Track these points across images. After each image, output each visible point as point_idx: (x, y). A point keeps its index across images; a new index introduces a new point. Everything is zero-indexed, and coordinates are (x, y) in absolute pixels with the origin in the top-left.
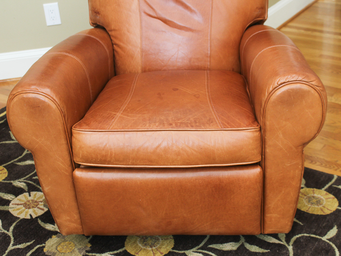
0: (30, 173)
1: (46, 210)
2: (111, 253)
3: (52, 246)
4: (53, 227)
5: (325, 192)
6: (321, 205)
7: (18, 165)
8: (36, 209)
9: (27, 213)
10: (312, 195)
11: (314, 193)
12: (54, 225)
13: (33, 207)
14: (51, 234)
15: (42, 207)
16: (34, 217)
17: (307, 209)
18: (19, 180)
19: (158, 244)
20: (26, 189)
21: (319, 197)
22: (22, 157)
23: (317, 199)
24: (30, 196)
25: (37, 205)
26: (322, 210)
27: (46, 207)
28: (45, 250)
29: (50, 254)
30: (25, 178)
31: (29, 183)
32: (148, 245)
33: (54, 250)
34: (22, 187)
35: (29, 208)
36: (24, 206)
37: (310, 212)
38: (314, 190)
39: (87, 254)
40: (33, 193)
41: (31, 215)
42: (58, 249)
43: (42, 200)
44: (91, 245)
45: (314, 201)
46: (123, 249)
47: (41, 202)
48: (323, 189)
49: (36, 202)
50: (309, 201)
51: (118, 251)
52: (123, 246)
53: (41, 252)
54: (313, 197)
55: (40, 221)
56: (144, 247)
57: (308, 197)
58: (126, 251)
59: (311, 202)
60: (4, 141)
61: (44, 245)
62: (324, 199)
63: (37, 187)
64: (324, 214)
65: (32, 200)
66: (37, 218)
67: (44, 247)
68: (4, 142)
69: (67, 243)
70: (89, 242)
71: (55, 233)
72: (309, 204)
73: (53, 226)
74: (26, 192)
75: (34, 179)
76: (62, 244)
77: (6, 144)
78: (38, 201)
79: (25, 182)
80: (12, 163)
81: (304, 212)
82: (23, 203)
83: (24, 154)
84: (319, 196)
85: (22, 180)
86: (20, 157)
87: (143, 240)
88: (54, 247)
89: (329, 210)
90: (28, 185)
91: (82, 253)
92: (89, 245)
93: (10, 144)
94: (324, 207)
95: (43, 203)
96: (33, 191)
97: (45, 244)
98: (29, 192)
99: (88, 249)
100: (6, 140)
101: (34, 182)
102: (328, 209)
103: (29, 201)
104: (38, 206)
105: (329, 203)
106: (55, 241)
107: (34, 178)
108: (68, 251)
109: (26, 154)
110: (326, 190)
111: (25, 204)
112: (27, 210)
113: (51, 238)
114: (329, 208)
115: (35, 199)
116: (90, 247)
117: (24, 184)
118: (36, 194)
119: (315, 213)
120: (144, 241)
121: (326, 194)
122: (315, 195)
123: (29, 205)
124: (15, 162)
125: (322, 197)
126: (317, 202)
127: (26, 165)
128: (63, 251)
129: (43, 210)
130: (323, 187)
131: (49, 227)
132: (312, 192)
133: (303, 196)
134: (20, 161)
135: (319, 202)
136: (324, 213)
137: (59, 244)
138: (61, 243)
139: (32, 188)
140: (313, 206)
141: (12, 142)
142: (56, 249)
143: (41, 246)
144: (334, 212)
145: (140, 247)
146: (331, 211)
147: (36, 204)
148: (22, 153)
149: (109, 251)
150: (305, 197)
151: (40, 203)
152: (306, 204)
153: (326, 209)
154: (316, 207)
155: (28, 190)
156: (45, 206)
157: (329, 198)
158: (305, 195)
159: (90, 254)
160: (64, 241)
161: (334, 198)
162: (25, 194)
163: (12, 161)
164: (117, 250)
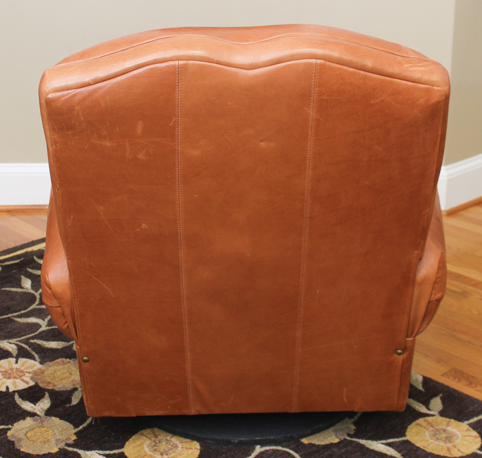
0: (29, 334)
1: (32, 383)
2: (101, 452)
3: (20, 430)
4: (32, 407)
5: (468, 427)
6: (450, 442)
7: (16, 321)
8: (18, 381)
9: (3, 383)
10: (444, 427)
11: (448, 425)
12: (35, 405)
13: (15, 378)
14: (25, 414)
15: (27, 379)
16: (11, 390)
17: (426, 445)
18: (10, 341)
19: (174, 452)
20: (15, 353)
21: (452, 432)
22: (26, 311)
23: (449, 434)
24: (17, 362)
25: (21, 376)
26: (449, 450)
27: (33, 381)
28: (9, 433)
29: (13, 440)
30: (18, 339)
31: (21, 347)
32: (159, 451)
33: (22, 436)
34: (10, 350)
35: (9, 378)
36: (3, 374)
37: (428, 451)
38: (449, 422)
39: (66, 448)
40: (22, 360)
41: (7, 388)
42: (29, 435)
43: (30, 370)
44: (76, 438)
45: (444, 435)
46: (120, 451)
47: (29, 373)
48: (466, 422)
49: (22, 371)
50: (435, 435)
51: (112, 452)
52: (122, 447)
53: (2, 435)
54: (444, 431)
55: (17, 397)
56: (152, 454)
57: (436, 429)
58: (123, 453)
59: (438, 436)
60: (9, 287)
61: (10, 426)
62: (460, 436)
63: (31, 354)
64: (449, 456)
65: (17, 369)
66: (14, 392)
67: (10, 429)
68: (8, 289)
69: (43, 429)
70: (75, 434)
71: (33, 415)
72: (432, 439)
73: (33, 405)
74: (13, 357)
75: (31, 343)
76: (36, 430)
77: (10, 291)
78: (25, 371)
79: (17, 345)
80: (9, 317)
81: (418, 449)
82: (4, 370)
83: (31, 308)
84: (455, 430)
85: (14, 341)
86: (23, 312)
87: (154, 444)
88: (24, 431)
89: (461, 452)
90: (20, 349)
91: (60, 446)
92: (74, 438)
93: (16, 292)
94: (455, 446)
95: (30, 375)
96: (23, 357)
97: (12, 425)
98: (17, 358)
99: (70, 442)
100: (12, 287)
101: (30, 347)
102: (459, 450)
103: (12, 369)
104: (23, 378)
105: (465, 443)
106: (28, 425)
107: (32, 341)
108: (41, 439)
109: (34, 309)
110: (470, 425)
111: (6, 372)
112: (5, 380)
113: (24, 419)
114: (461, 449)
115: (22, 369)
116: (74, 440)
117: (15, 347)
118: (26, 362)
119: (436, 452)
120: (155, 446)
121: (467, 430)
122: (449, 428)
123: (10, 374)
124: (13, 316)
125: (458, 433)
126: (447, 438)
127: (28, 323)
128: (34, 439)
129: (27, 383)
130: (468, 420)
131: (27, 406)
132: (445, 423)
133: (428, 427)
134: (20, 316)
135: (449, 439)
136: (450, 454)
137: (32, 430)
138: (35, 428)
139: (22, 353)
140: (437, 442)
141: (19, 290)
142: (26, 435)
143: (6, 427)
144: (467, 455)
145: (145, 452)
146: (463, 453)
147: (21, 374)
148: (28, 307)
149: (98, 450)
150: (431, 428)
151: (27, 374)
152: (428, 438)
153: (456, 450)
154: (442, 444)
155: (17, 355)
156: (32, 378)
157: (469, 436)
158: (432, 426)
159: (70, 449)
160: (40, 427)
161: (476, 437)
162: (10, 359)
163: (10, 315)
164: (111, 450)
